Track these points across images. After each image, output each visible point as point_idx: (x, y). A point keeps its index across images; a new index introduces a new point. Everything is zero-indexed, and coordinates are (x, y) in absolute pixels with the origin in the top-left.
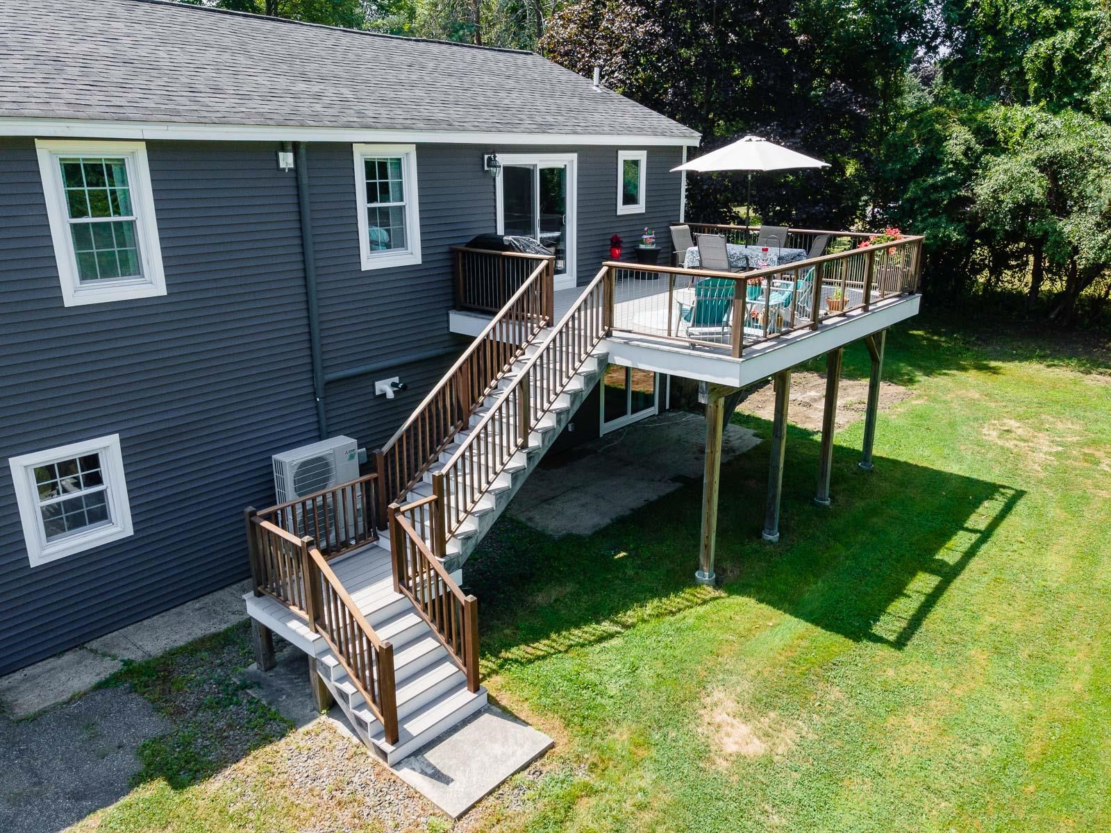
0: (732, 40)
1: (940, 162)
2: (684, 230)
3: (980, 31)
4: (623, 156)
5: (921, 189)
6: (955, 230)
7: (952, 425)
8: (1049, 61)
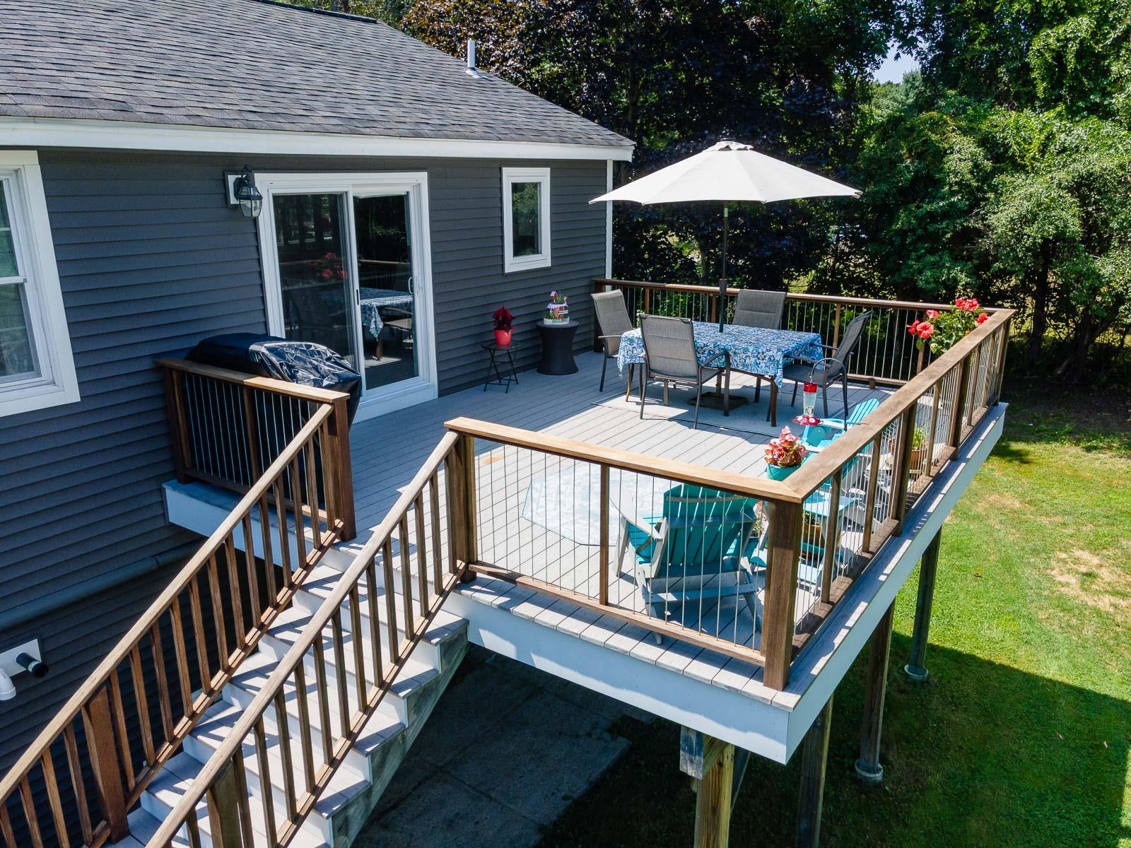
0: (666, 18)
1: (941, 183)
2: (614, 299)
3: (969, 18)
4: (510, 176)
5: (915, 217)
6: (962, 271)
7: (1007, 564)
8: (1059, 56)
